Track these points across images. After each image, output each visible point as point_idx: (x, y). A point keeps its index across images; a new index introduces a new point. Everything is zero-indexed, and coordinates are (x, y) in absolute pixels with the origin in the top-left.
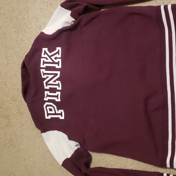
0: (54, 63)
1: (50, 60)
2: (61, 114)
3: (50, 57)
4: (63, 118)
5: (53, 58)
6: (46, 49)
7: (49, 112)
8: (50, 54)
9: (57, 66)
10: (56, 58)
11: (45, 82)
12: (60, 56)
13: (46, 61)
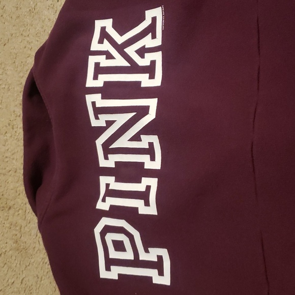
0: (134, 68)
1: (120, 61)
2: (158, 265)
3: (120, 48)
4: (165, 280)
5: (131, 51)
6: (108, 23)
7: (114, 254)
8: (120, 40)
9: (145, 81)
10: (142, 52)
11: (100, 142)
12: (158, 42)
13: (104, 62)
